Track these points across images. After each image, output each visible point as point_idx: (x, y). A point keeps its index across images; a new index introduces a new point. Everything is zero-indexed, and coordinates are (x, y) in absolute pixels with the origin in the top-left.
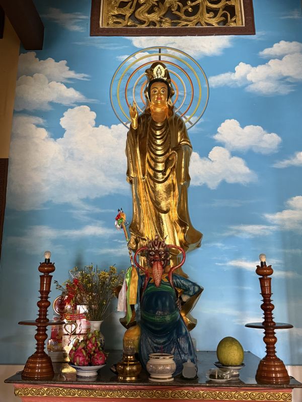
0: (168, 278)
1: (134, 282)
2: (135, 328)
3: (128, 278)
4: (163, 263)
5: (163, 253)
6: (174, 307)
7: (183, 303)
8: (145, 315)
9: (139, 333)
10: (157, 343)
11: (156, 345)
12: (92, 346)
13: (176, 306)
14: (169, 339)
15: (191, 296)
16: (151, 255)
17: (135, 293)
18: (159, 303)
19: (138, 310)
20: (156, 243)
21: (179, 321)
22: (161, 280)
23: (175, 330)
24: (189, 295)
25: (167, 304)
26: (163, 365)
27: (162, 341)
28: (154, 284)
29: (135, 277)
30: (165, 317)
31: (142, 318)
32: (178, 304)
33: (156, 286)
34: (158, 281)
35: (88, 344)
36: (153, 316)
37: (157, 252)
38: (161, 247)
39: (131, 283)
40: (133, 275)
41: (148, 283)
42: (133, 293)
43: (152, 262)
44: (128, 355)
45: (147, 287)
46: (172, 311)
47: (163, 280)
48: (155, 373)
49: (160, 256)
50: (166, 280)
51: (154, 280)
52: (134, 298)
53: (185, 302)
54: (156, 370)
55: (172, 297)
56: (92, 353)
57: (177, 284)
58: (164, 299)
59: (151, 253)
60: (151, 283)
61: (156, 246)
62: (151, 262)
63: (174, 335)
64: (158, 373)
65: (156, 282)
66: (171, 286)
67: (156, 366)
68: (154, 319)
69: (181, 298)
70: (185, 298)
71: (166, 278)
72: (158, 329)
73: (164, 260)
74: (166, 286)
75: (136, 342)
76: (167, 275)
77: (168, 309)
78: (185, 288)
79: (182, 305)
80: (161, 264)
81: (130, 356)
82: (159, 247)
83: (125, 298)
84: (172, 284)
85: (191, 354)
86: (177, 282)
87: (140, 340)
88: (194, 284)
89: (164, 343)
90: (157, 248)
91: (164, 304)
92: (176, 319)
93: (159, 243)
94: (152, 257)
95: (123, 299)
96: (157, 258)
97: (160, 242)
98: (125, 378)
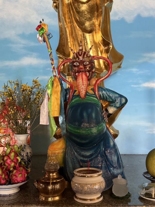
0: (93, 90)
1: (56, 92)
2: (60, 141)
3: (49, 88)
4: (88, 75)
5: (88, 63)
6: (101, 118)
7: (109, 115)
8: (70, 128)
9: (64, 146)
10: (83, 156)
11: (82, 158)
12: (10, 161)
13: (103, 118)
14: (96, 152)
15: (117, 108)
16: (75, 66)
17: (58, 104)
18: (85, 114)
19: (63, 123)
20: (80, 53)
21: (106, 132)
22: (87, 92)
23: (102, 143)
24: (115, 107)
25: (94, 115)
26: (91, 184)
27: (88, 154)
28: (79, 96)
29: (57, 88)
30: (91, 130)
31: (67, 131)
32: (105, 116)
33: (81, 97)
34: (83, 93)
35: (7, 160)
36: (78, 129)
37: (82, 62)
38: (85, 56)
39: (53, 94)
40: (55, 85)
41: (73, 96)
42: (56, 104)
43: (77, 74)
44: (50, 172)
45: (72, 99)
46: (98, 123)
47: (89, 91)
48: (81, 193)
49: (85, 66)
50: (91, 92)
51: (79, 92)
52: (56, 109)
53: (111, 114)
54: (82, 191)
55: (99, 109)
56: (11, 169)
57: (103, 96)
58: (90, 110)
59: (75, 64)
60: (75, 96)
61: (80, 55)
62: (75, 73)
63: (102, 148)
64: (85, 194)
65: (81, 93)
66: (97, 98)
67: (82, 185)
68: (79, 131)
69: (107, 110)
70: (111, 110)
71: (91, 89)
72: (84, 142)
73: (89, 71)
74: (92, 98)
75: (61, 156)
76: (93, 87)
77: (94, 121)
78: (111, 100)
79: (108, 117)
80: (86, 75)
81: (53, 173)
82: (83, 57)
83: (48, 110)
84: (98, 96)
85: (120, 167)
86: (103, 94)
87: (65, 153)
88: (121, 96)
89: (91, 155)
90: (81, 58)
91: (89, 116)
92: (103, 131)
93: (83, 52)
94: (76, 68)
95: (46, 111)
96: (81, 68)
97: (85, 53)
98: (47, 198)
